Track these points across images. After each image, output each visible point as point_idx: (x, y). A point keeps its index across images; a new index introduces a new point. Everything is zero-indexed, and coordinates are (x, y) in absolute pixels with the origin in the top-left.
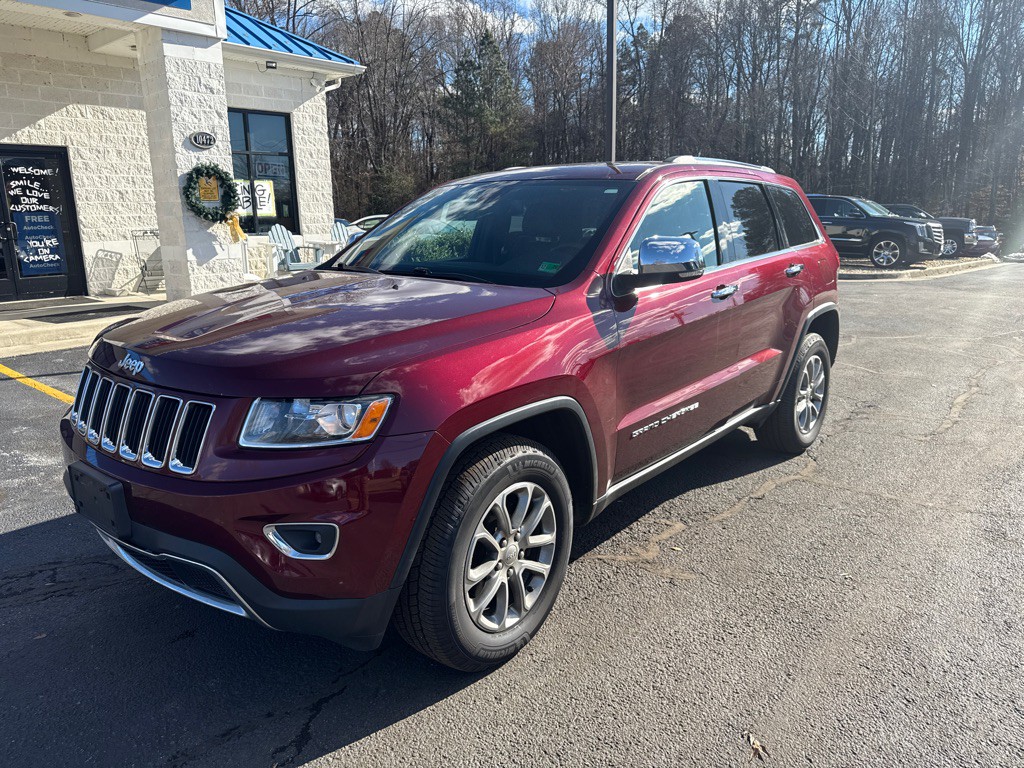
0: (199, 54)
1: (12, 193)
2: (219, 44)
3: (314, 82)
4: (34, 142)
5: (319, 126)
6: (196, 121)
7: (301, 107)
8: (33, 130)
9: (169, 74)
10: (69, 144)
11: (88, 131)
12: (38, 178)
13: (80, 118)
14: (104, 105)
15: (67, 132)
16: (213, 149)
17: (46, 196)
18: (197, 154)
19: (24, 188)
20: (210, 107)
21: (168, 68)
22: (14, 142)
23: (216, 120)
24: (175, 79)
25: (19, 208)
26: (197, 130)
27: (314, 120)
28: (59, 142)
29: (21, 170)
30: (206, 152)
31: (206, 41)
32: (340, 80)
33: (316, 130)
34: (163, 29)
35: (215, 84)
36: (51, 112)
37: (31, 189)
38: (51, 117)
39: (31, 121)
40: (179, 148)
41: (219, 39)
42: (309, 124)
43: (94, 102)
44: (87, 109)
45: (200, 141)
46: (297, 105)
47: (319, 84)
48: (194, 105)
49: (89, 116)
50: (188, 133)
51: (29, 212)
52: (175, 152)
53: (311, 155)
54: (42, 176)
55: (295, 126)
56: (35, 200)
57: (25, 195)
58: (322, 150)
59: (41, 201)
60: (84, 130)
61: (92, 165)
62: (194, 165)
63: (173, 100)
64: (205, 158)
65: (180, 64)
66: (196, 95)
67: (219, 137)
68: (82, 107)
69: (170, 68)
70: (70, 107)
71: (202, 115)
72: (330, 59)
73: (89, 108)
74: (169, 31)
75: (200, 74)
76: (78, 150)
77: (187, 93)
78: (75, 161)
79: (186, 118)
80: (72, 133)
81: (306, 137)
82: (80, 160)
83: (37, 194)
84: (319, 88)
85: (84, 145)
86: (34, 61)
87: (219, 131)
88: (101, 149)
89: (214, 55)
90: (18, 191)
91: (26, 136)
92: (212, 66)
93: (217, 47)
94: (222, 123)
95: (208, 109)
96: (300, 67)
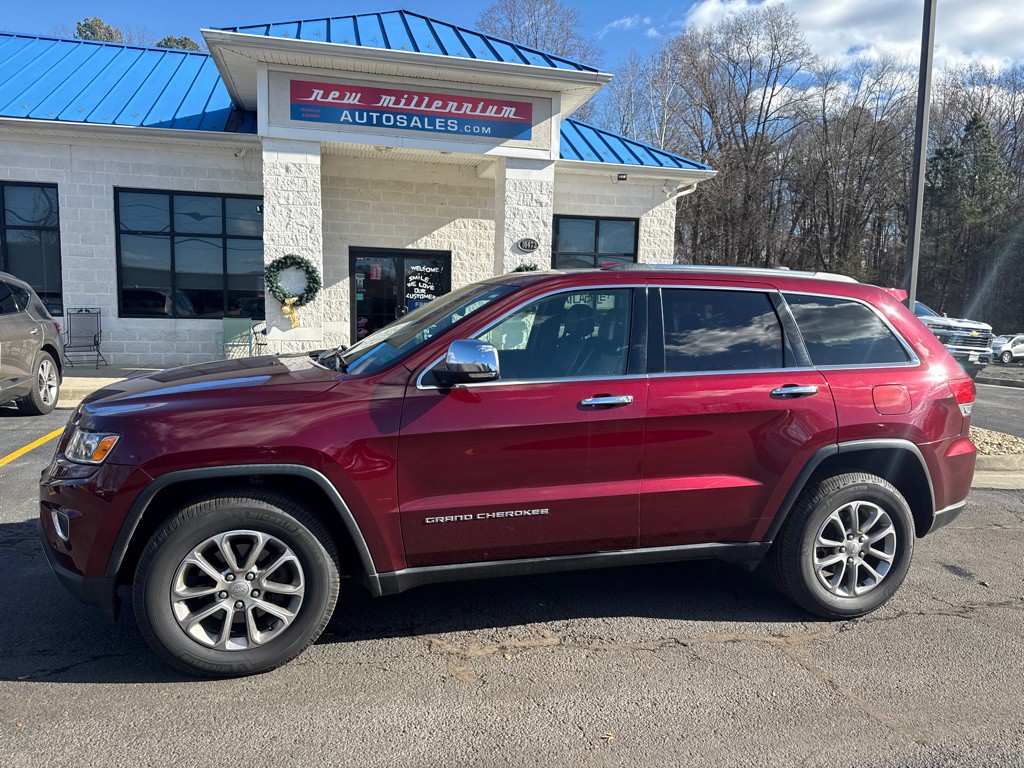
0: (535, 175)
1: (409, 285)
2: (553, 165)
3: (665, 189)
4: (428, 248)
5: (666, 229)
6: (524, 229)
7: (651, 212)
8: (429, 239)
9: (507, 193)
10: (452, 248)
11: (468, 239)
12: (428, 275)
13: (463, 230)
14: (482, 218)
15: (452, 240)
16: (536, 252)
17: (432, 288)
18: (521, 257)
19: (418, 281)
20: (538, 218)
21: (507, 188)
22: (415, 248)
23: (542, 228)
24: (512, 196)
25: (412, 296)
26: (524, 237)
27: (661, 223)
28: (446, 248)
29: (417, 268)
30: (529, 255)
31: (540, 164)
32: (695, 185)
33: (662, 232)
34: (507, 158)
35: (544, 199)
36: (443, 225)
37: (422, 283)
38: (443, 229)
39: (428, 232)
40: (507, 252)
41: (553, 161)
42: (656, 227)
43: (475, 216)
44: (469, 222)
45: (527, 246)
46: (646, 211)
47: (671, 190)
48: (525, 216)
49: (470, 227)
50: (516, 240)
51: (418, 299)
52: (504, 255)
53: (654, 255)
54: (431, 273)
55: (642, 229)
56: (423, 291)
57: (417, 287)
58: (666, 250)
59: (428, 291)
60: (465, 238)
61: (467, 265)
62: (518, 266)
63: (508, 213)
64: (528, 259)
65: (517, 185)
66: (527, 208)
67: (543, 242)
68: (466, 221)
69: (509, 187)
70: (457, 221)
71: (530, 225)
72: (681, 166)
73: (471, 221)
74: (512, 158)
75: (533, 191)
76: (458, 254)
77: (520, 207)
78: (455, 262)
79: (516, 228)
80: (456, 241)
81: (651, 239)
82: (458, 260)
83: (426, 286)
84: (669, 193)
85: (462, 249)
86: (436, 188)
87: (543, 237)
88: (475, 253)
89: (547, 175)
90: (413, 284)
91: (424, 243)
92: (544, 184)
93: (551, 169)
94: (547, 231)
95: (536, 220)
96: (652, 177)
